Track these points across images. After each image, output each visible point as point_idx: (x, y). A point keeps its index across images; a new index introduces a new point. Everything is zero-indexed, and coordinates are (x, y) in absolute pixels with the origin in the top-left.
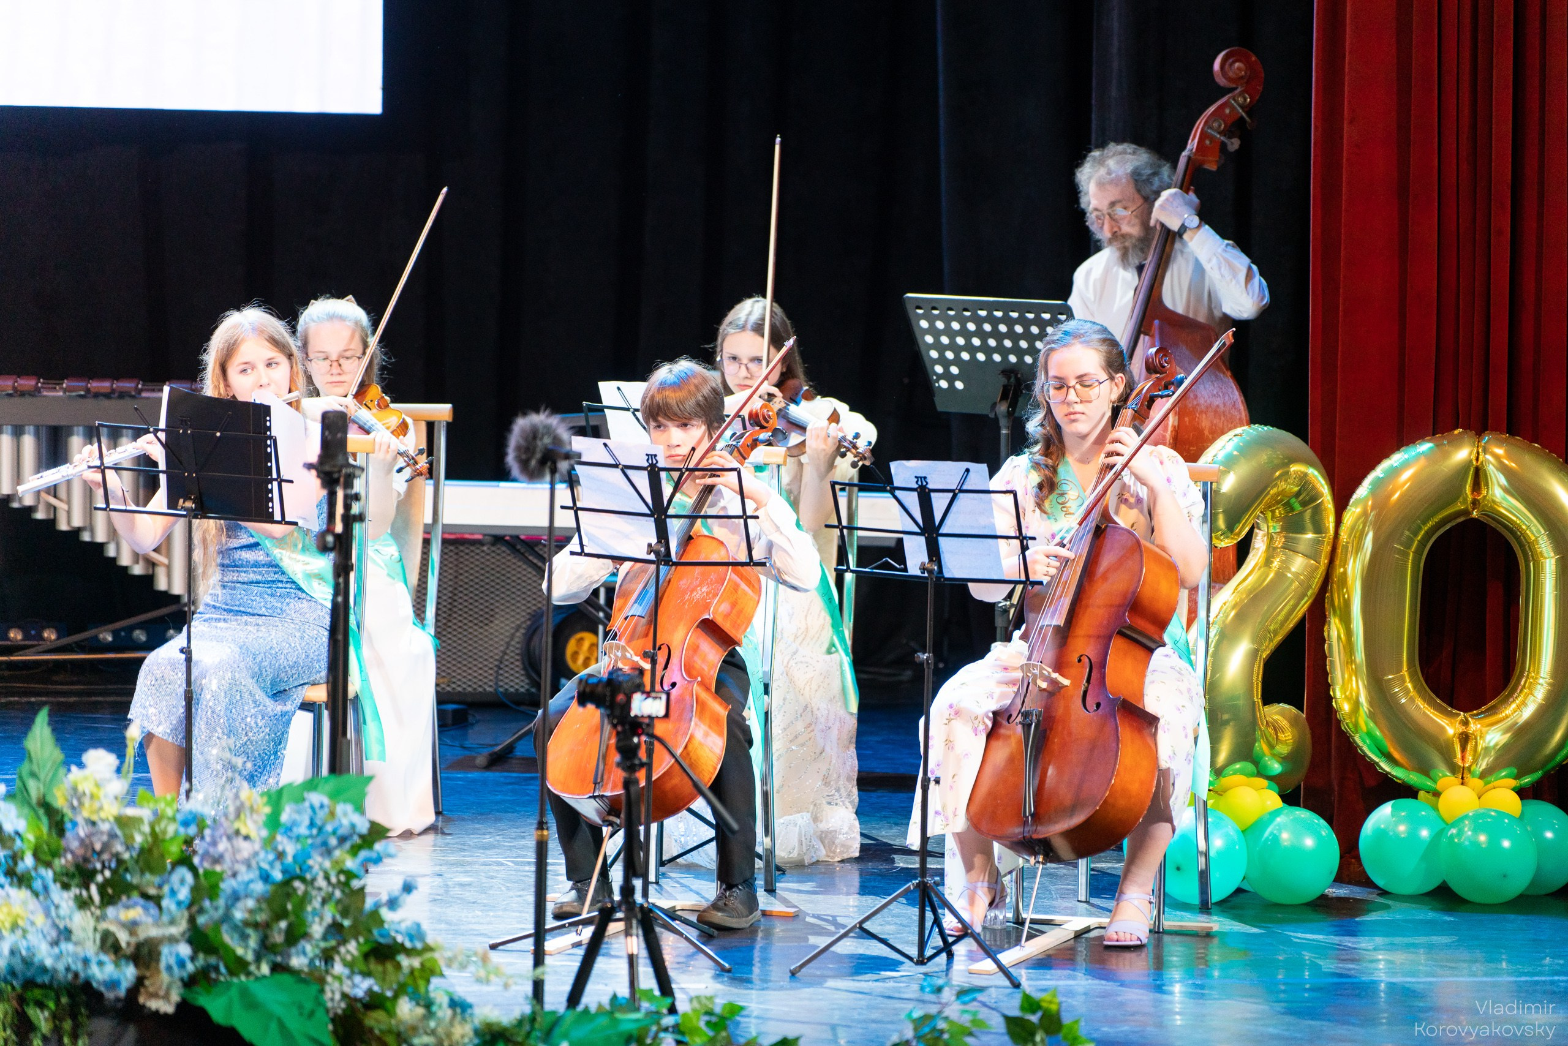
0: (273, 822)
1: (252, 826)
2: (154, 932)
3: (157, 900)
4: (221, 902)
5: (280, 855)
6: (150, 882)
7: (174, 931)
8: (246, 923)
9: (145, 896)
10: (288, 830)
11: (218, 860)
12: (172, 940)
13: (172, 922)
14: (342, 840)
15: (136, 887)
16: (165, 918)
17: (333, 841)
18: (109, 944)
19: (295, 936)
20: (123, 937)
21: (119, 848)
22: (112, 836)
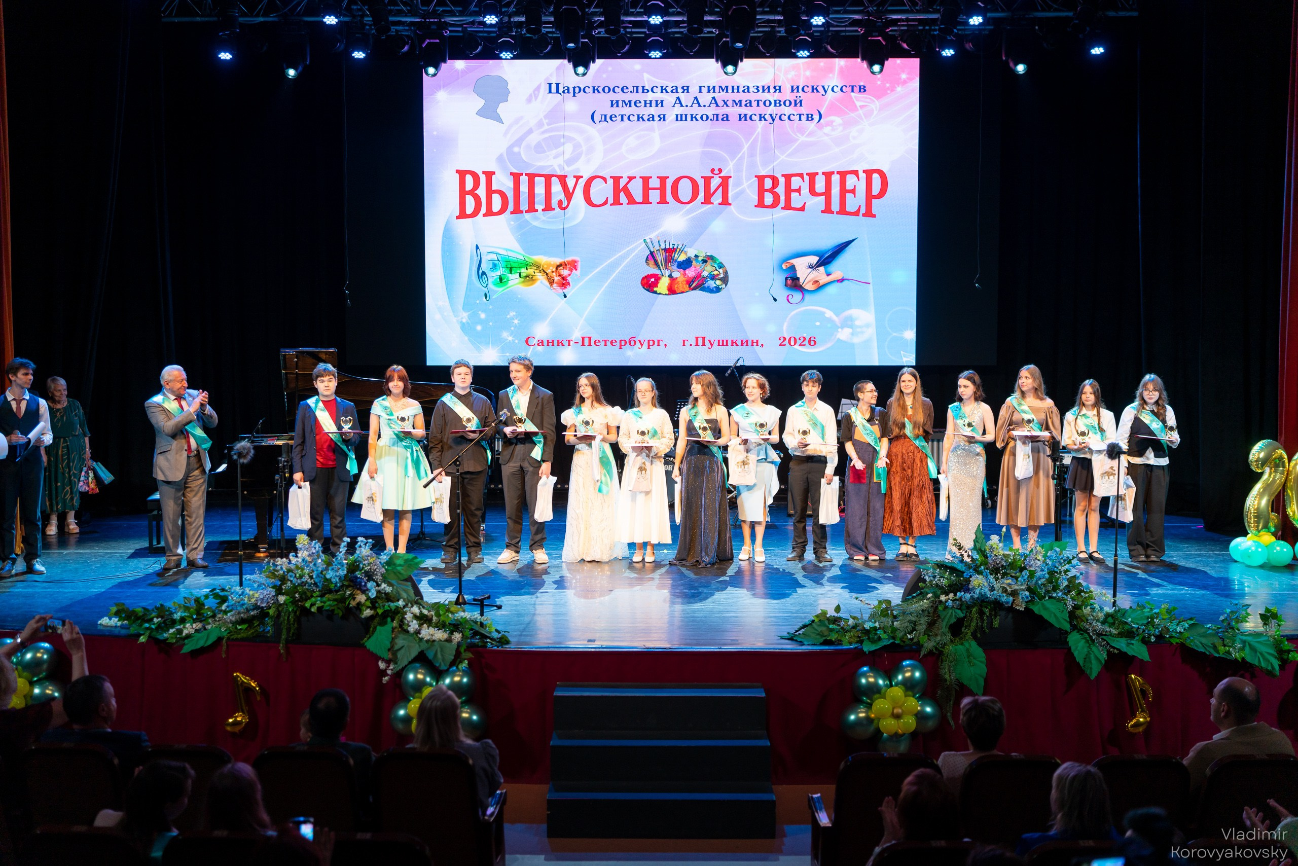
0: (1045, 556)
1: (1040, 557)
2: (1017, 588)
3: (1016, 578)
4: (1035, 579)
5: (1047, 564)
6: (1013, 573)
7: (1023, 587)
8: (1042, 584)
9: (1012, 576)
10: (1049, 558)
11: (1031, 566)
12: (1023, 590)
13: (1022, 585)
14: (1065, 561)
15: (1009, 574)
16: (1019, 583)
17: (1062, 561)
18: (1005, 590)
19: (1055, 589)
20: (1008, 588)
21: (1003, 563)
22: (1002, 559)
